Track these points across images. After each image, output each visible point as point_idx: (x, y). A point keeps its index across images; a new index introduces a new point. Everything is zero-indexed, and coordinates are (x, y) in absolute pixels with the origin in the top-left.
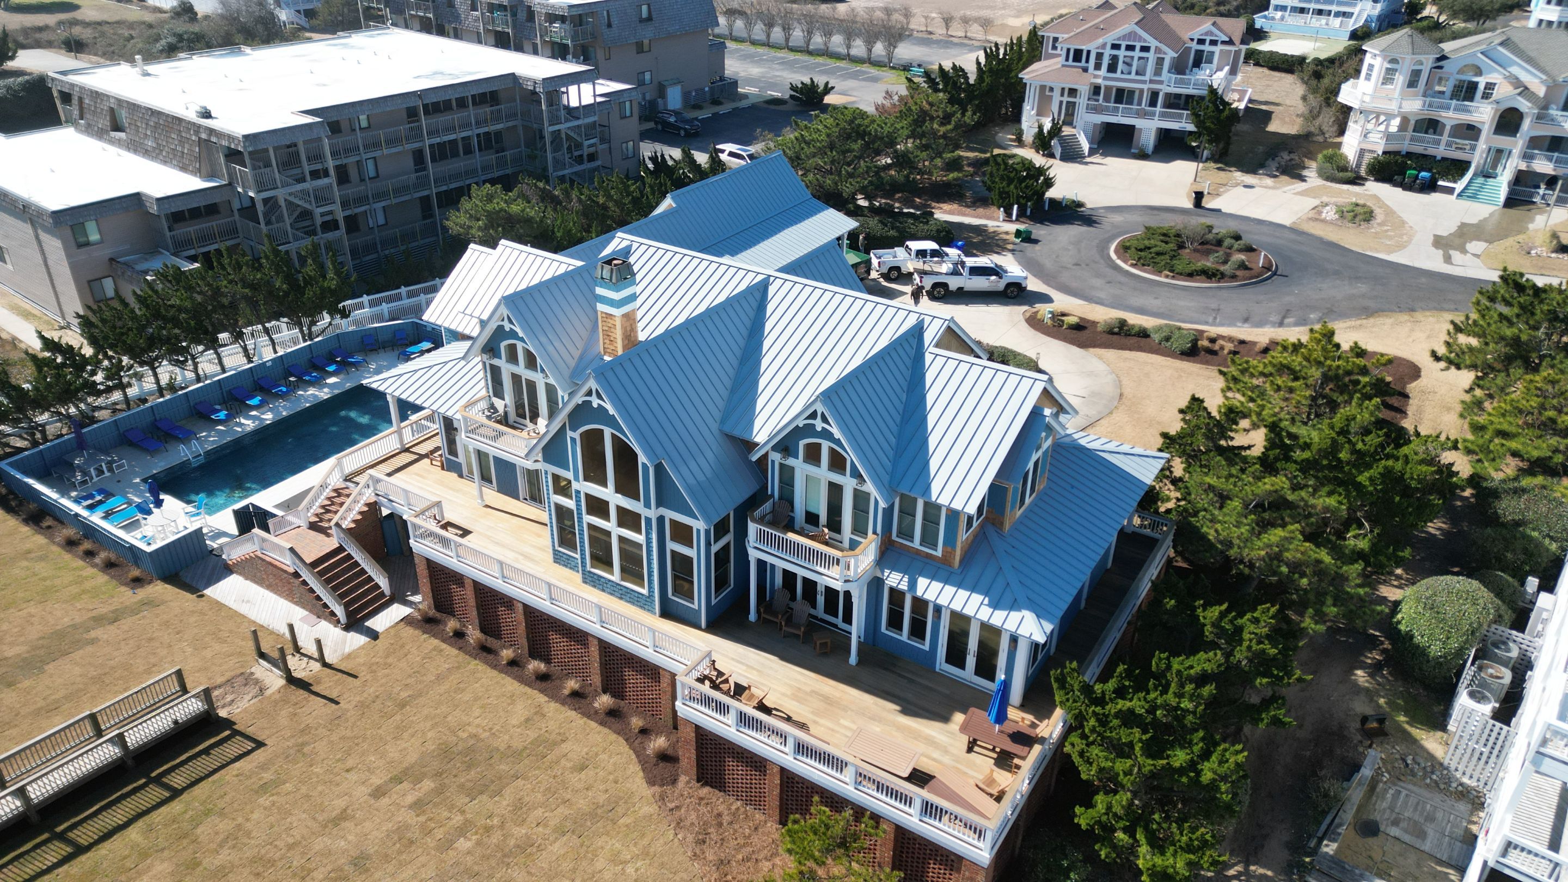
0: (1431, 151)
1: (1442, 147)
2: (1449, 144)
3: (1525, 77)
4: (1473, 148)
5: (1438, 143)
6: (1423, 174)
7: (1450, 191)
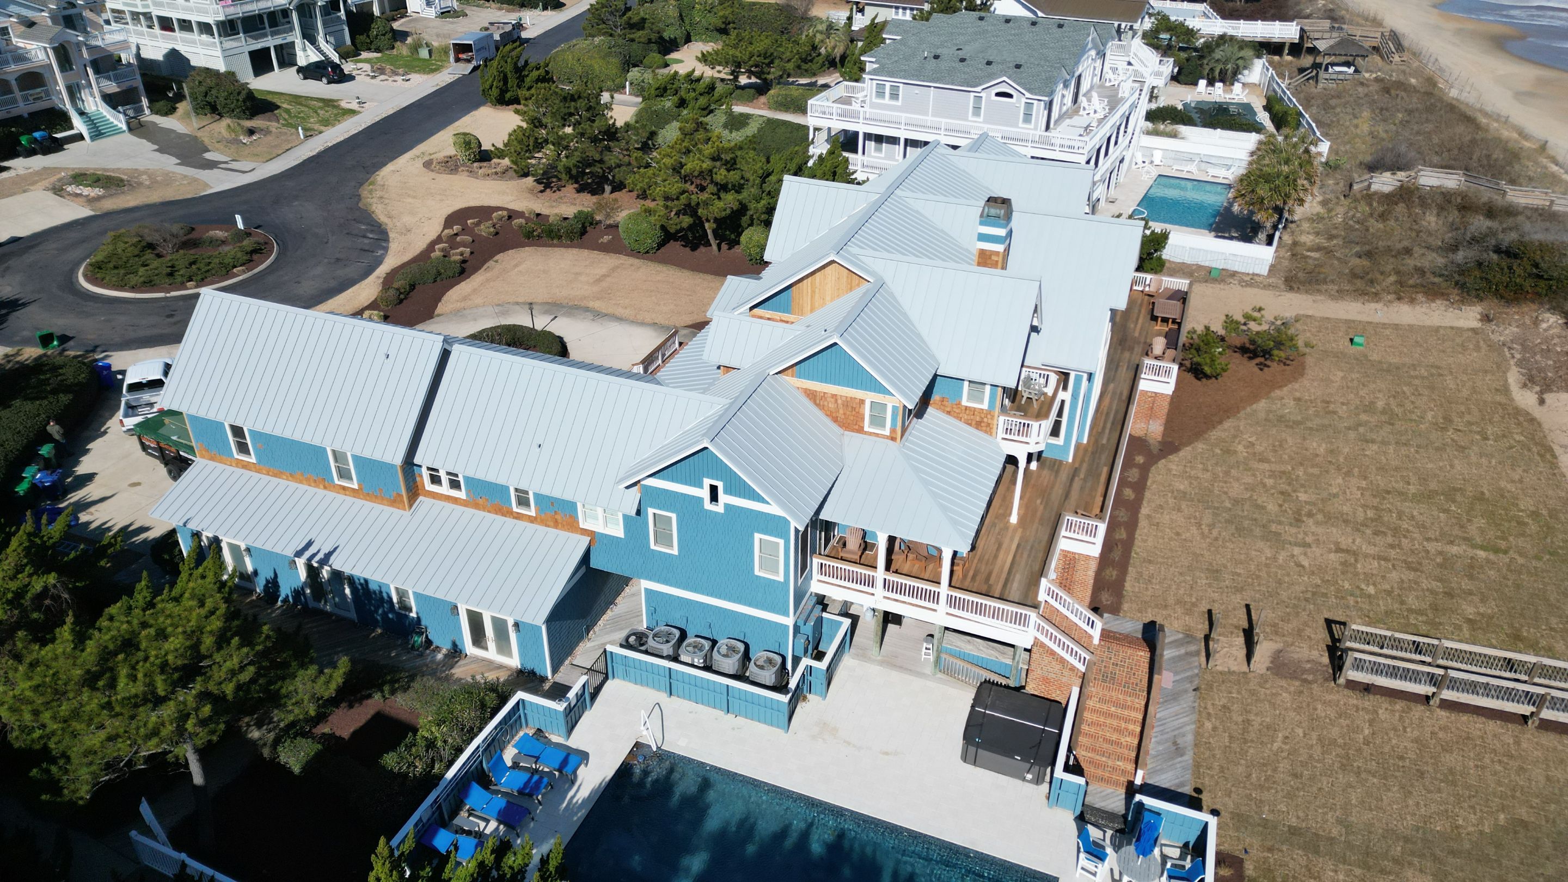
0: (15, 112)
1: (21, 104)
2: (25, 99)
3: (30, 14)
4: (48, 93)
5: (14, 101)
6: (37, 135)
7: (80, 137)
